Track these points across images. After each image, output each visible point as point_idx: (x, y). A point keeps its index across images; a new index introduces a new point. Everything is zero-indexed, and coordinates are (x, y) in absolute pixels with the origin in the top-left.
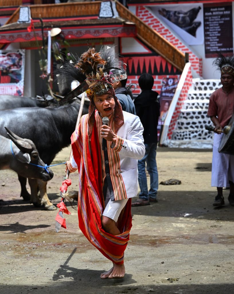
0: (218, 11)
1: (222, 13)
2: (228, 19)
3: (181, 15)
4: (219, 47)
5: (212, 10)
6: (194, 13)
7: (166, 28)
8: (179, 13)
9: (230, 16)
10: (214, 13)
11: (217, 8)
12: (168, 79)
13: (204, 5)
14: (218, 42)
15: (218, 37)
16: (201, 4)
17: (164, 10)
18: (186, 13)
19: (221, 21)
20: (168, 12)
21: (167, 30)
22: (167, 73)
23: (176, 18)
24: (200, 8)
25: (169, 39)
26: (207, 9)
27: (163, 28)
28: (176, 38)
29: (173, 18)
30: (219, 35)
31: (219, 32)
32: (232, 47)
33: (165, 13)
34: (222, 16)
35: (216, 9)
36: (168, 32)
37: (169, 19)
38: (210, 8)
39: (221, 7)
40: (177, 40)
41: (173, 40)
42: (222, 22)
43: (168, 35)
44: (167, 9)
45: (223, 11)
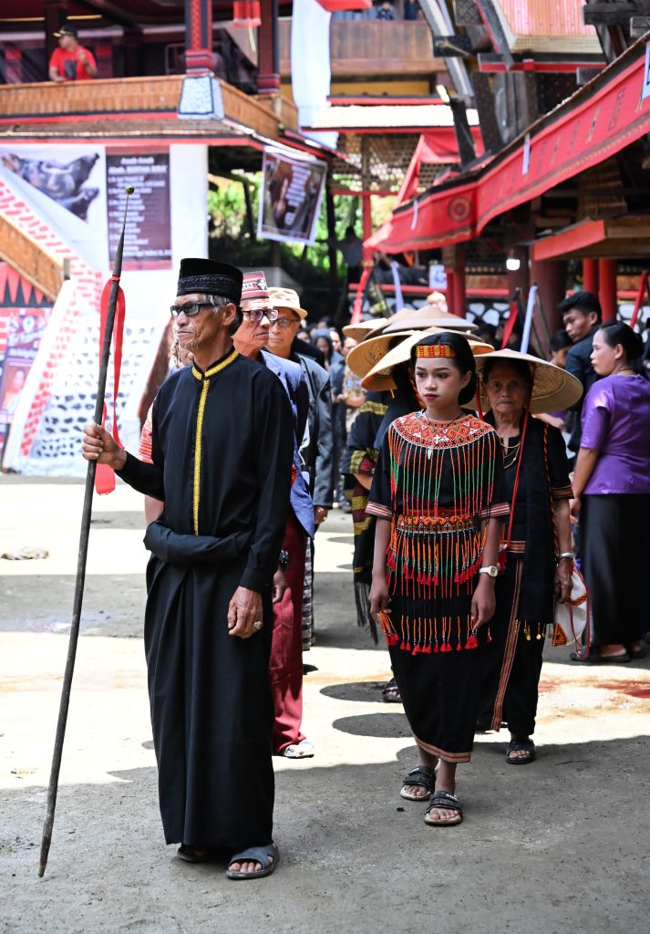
0: (138, 165)
1: (146, 170)
2: (161, 184)
3: (55, 172)
4: (142, 247)
5: (124, 161)
6: (85, 166)
7: (19, 199)
8: (49, 166)
9: (166, 177)
10: (130, 170)
11: (137, 157)
12: (23, 317)
13: (107, 149)
14: (139, 236)
15: (139, 225)
16: (99, 149)
17: (14, 157)
18: (66, 168)
19: (146, 187)
20: (23, 162)
21: (20, 205)
22: (19, 303)
23: (42, 176)
24: (97, 157)
25: (25, 223)
26: (112, 160)
27: (12, 198)
28: (43, 223)
29: (35, 176)
30: (141, 219)
31: (141, 213)
32: (168, 247)
33: (17, 165)
34: (148, 177)
35: (133, 161)
36: (23, 209)
37: (26, 178)
38: (120, 157)
39: (146, 156)
40: (44, 229)
41: (36, 228)
42: (148, 191)
43: (24, 214)
44: (21, 156)
45: (150, 165)
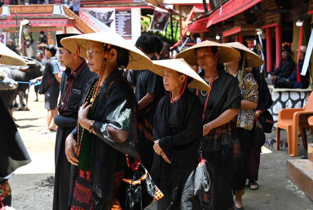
0: (123, 13)
1: (125, 15)
2: (129, 18)
3: (102, 15)
4: (124, 34)
5: (120, 12)
6: (110, 14)
7: (93, 22)
8: (101, 14)
9: (130, 16)
10: (121, 15)
11: (123, 11)
13: (116, 9)
14: (124, 31)
15: (124, 28)
16: (113, 9)
17: (92, 12)
18: (105, 14)
19: (125, 19)
20: (94, 13)
21: (94, 23)
23: (99, 16)
24: (113, 11)
25: (95, 28)
26: (117, 12)
27: (91, 22)
28: (99, 28)
29: (97, 16)
30: (124, 27)
31: (124, 25)
32: (131, 34)
33: (93, 13)
34: (126, 16)
35: (122, 12)
36: (94, 25)
37: (95, 17)
38: (119, 11)
39: (125, 11)
40: (99, 29)
41: (98, 30)
42: (126, 20)
43: (95, 26)
44: (94, 11)
45: (126, 13)
